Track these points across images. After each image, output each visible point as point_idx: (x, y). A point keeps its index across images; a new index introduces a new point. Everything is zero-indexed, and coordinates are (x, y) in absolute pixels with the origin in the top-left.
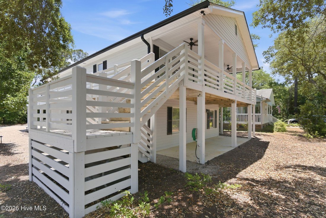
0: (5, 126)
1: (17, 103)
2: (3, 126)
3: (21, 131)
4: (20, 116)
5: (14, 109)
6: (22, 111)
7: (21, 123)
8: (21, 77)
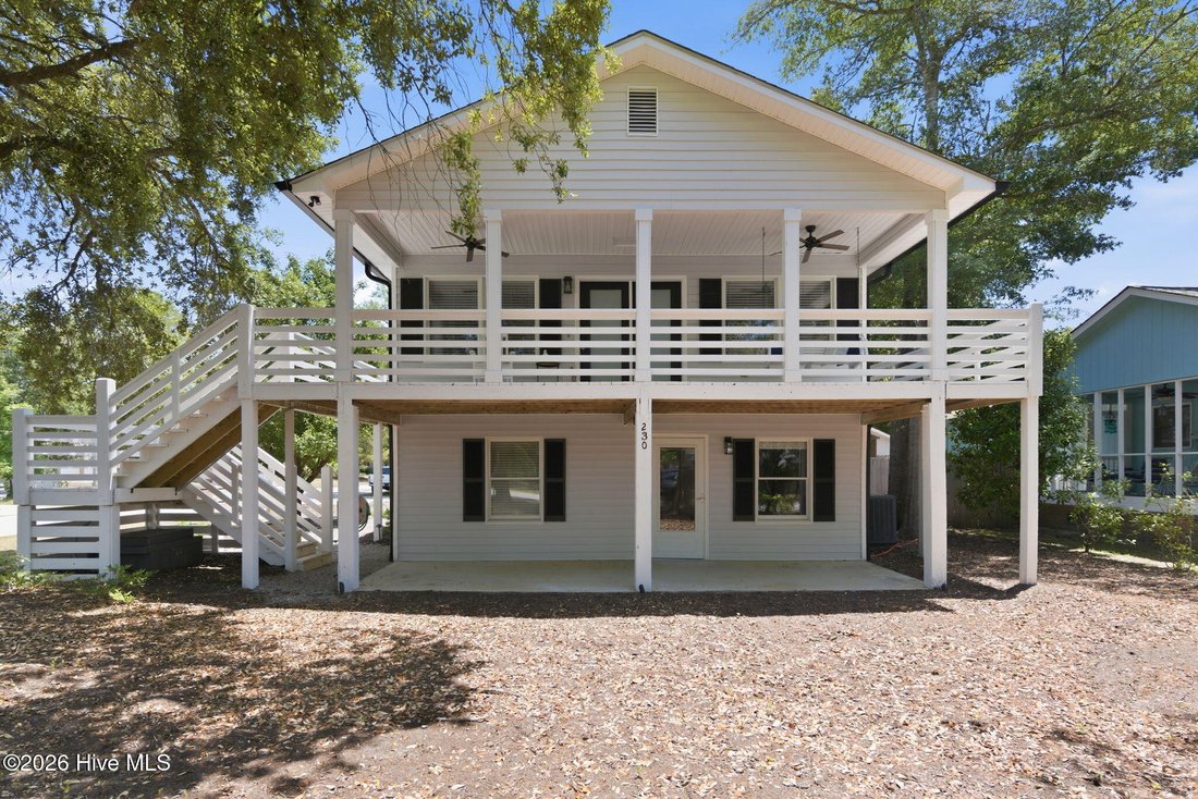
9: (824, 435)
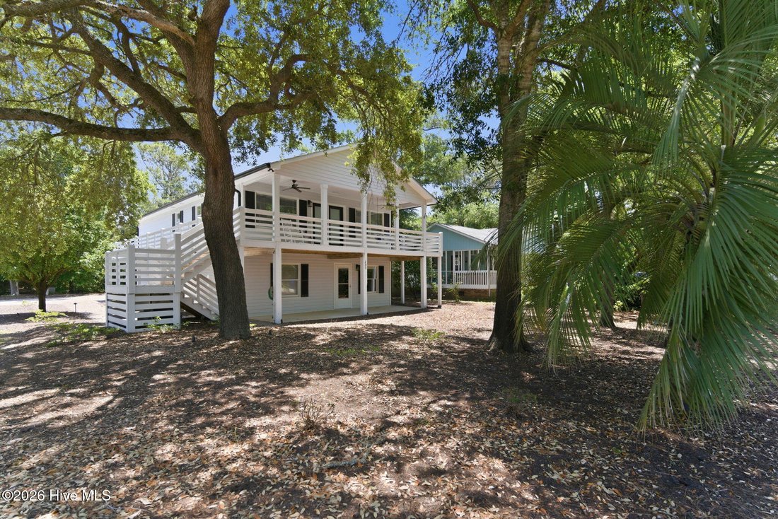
0: (73, 296)
1: (95, 262)
2: (70, 296)
3: (99, 301)
4: (97, 279)
5: (92, 268)
6: (101, 270)
7: (99, 292)
8: (99, 229)
9: (381, 265)
